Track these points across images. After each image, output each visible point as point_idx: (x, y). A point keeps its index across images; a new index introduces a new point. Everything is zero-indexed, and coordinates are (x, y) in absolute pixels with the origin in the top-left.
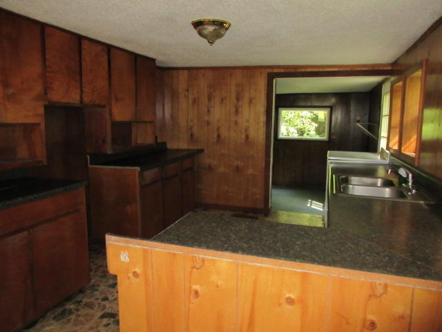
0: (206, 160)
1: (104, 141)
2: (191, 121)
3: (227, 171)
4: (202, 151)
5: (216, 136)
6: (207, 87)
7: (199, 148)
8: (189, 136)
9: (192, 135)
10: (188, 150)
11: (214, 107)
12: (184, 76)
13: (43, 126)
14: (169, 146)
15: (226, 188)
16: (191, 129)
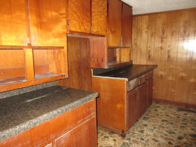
0: (159, 72)
1: (102, 60)
2: (149, 47)
3: (174, 80)
4: (156, 66)
5: (166, 57)
6: (162, 25)
7: (154, 64)
8: (148, 57)
9: (149, 56)
10: (147, 65)
11: (166, 38)
12: (146, 19)
13: (66, 48)
14: (134, 63)
15: (173, 90)
16: (149, 53)
